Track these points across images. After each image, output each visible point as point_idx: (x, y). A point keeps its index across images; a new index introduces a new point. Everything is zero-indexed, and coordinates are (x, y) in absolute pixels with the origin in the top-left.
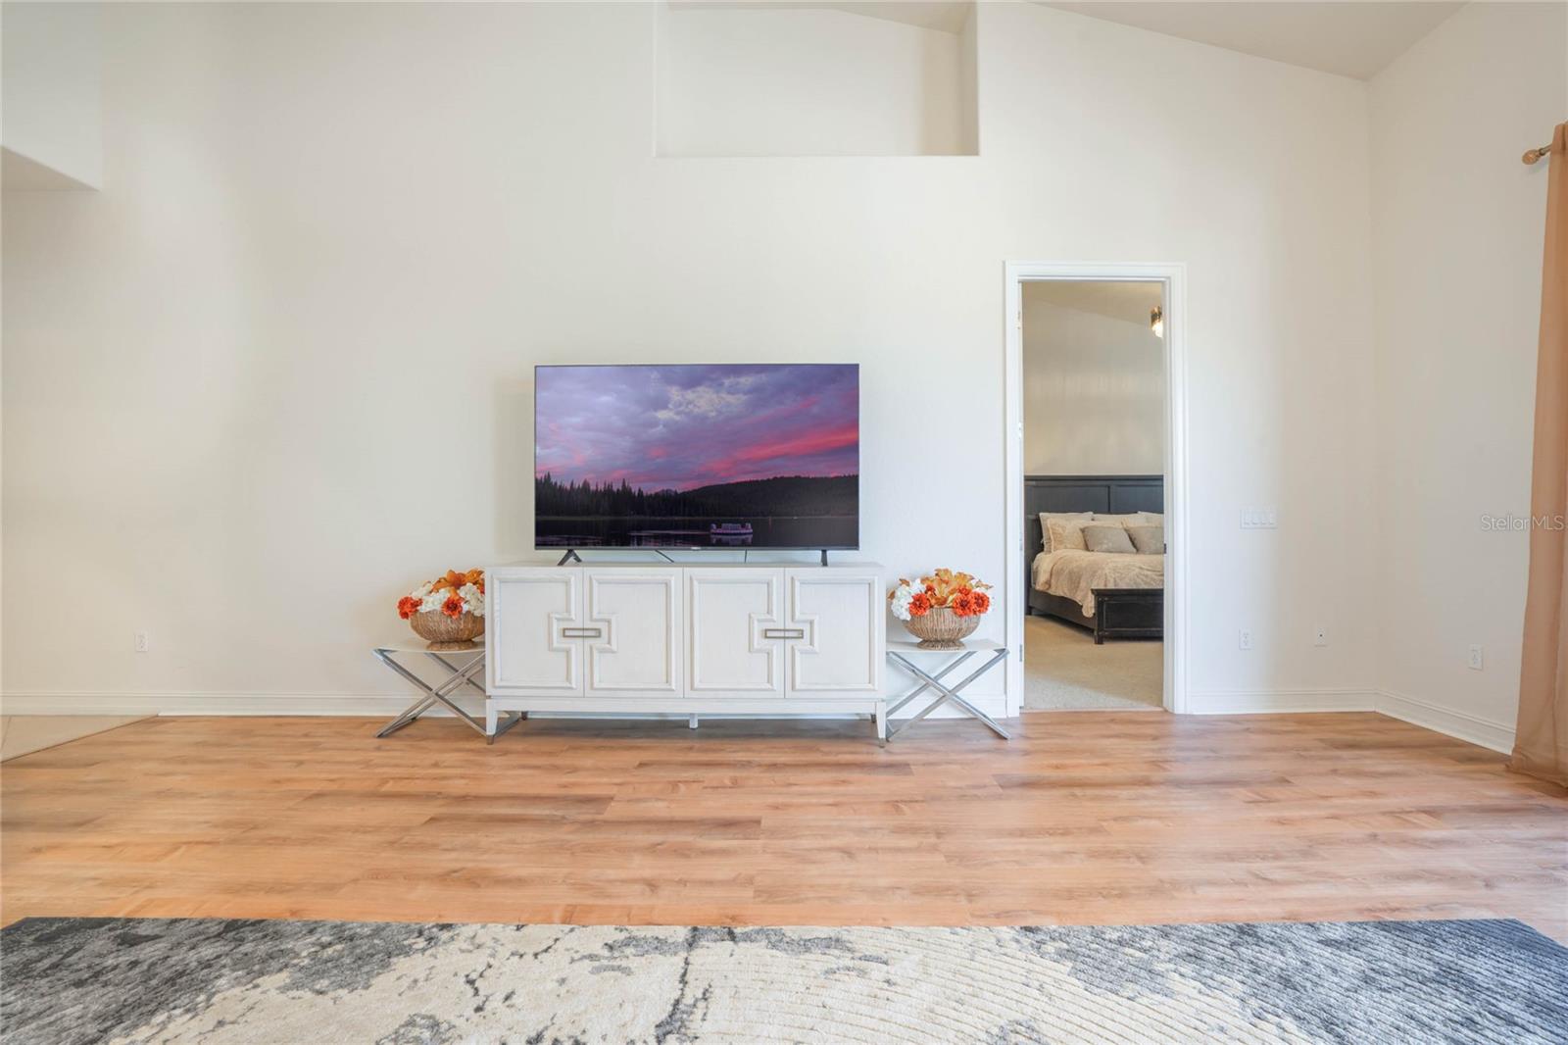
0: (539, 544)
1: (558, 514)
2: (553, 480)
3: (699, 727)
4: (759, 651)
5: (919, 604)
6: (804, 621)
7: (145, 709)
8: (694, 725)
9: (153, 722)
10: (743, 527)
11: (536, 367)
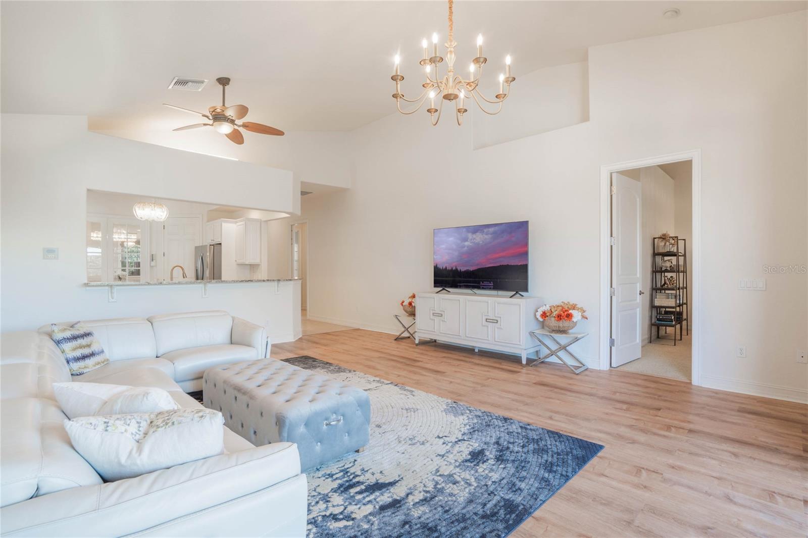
0: (435, 286)
1: (439, 277)
2: (438, 266)
3: (479, 352)
4: (485, 326)
5: (544, 315)
6: (498, 317)
7: (357, 327)
8: (477, 350)
9: (358, 329)
10: (490, 283)
11: (434, 230)
